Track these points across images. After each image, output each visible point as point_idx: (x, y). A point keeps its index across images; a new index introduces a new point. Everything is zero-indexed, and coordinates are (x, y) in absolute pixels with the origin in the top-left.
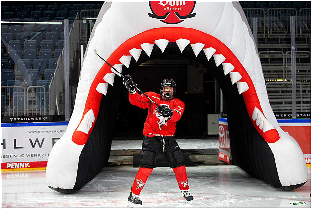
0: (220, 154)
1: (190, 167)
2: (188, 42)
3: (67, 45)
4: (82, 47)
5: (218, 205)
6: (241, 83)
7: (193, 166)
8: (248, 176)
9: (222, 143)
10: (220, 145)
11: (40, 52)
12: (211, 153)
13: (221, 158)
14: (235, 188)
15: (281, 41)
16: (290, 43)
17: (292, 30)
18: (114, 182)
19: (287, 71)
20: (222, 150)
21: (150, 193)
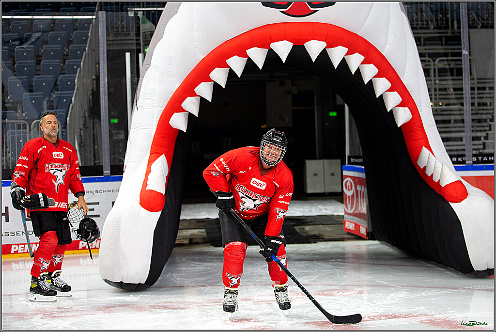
0: (346, 222)
1: (306, 245)
2: (322, 45)
3: (103, 52)
4: (128, 55)
5: (384, 302)
6: (401, 108)
7: (310, 243)
8: (406, 256)
9: (349, 206)
10: (346, 209)
11: (41, 64)
12: (327, 222)
13: (349, 230)
14: (395, 276)
15: (424, 42)
16: (461, 45)
17: (463, 25)
18: (196, 271)
19: (437, 90)
20: (351, 217)
21: (265, 286)
